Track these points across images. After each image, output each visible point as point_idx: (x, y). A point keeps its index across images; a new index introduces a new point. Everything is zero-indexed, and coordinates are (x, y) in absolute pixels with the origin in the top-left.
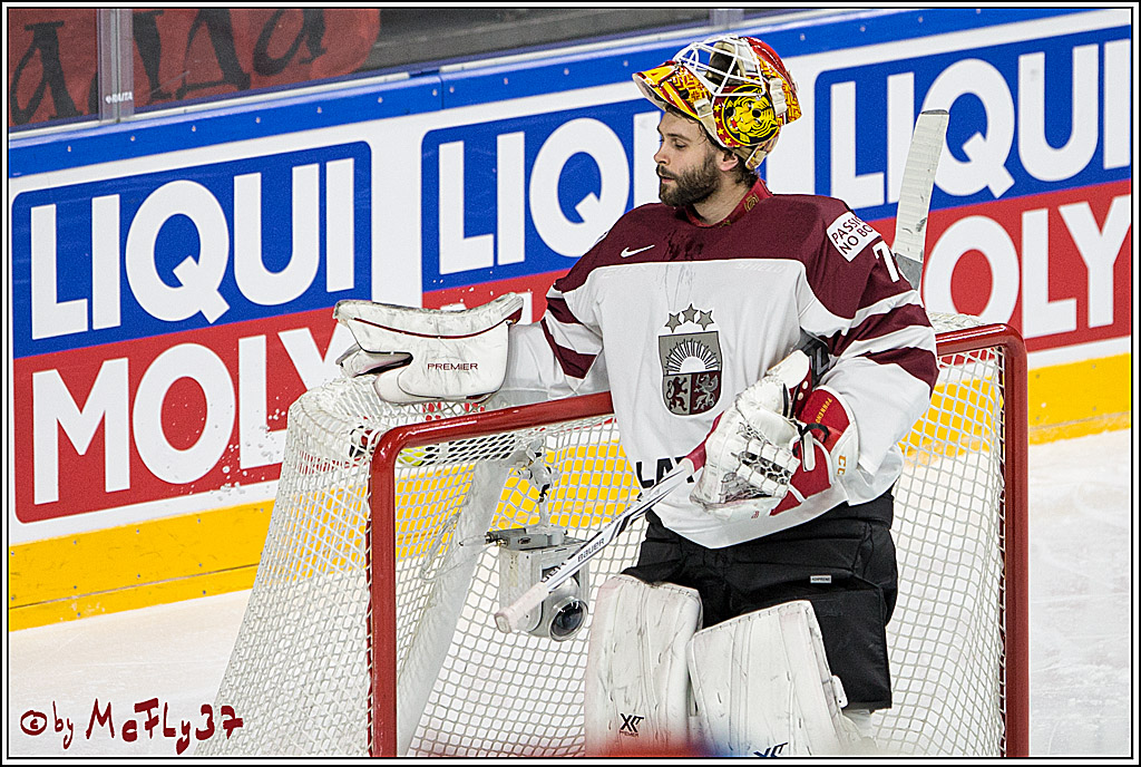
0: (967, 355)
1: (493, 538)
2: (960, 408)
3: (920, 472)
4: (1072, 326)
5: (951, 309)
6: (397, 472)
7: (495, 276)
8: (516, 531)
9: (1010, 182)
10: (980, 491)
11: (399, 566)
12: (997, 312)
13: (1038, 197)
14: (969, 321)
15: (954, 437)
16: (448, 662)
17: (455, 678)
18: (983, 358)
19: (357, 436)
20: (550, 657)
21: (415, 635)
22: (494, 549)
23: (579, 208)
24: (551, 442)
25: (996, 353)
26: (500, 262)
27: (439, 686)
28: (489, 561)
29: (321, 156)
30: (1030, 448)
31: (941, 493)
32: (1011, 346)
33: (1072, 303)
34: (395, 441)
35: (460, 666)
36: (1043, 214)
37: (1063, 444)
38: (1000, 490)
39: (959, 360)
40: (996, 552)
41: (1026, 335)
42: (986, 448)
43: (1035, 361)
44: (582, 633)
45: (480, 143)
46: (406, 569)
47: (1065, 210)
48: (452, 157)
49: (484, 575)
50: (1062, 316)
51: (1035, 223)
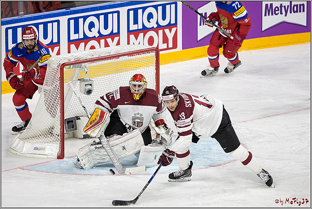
0: (151, 52)
1: (79, 80)
2: (149, 60)
3: (143, 69)
4: (166, 47)
5: (148, 45)
6: (64, 70)
7: (79, 40)
8: (82, 79)
9: (157, 26)
10: (152, 73)
11: (64, 84)
12: (155, 45)
13: (160, 28)
14: (151, 47)
15: (149, 64)
16: (72, 99)
17: (73, 101)
18: (153, 52)
19: (58, 64)
20: (88, 98)
21: (67, 95)
22: (79, 81)
23: (91, 30)
24: (87, 65)
25: (155, 52)
26: (80, 38)
27: (70, 102)
28: (78, 83)
29: (52, 22)
30: (160, 66)
31: (147, 73)
32: (157, 51)
33: (166, 44)
34: (64, 65)
35: (74, 99)
36: (162, 31)
37: (165, 65)
38: (156, 72)
39: (149, 53)
40: (155, 81)
41: (159, 49)
42: (153, 66)
43: (161, 53)
44: (92, 94)
45: (76, 20)
46: (65, 85)
47: (165, 30)
48: (72, 22)
49: (77, 85)
50: (165, 46)
51: (161, 32)
